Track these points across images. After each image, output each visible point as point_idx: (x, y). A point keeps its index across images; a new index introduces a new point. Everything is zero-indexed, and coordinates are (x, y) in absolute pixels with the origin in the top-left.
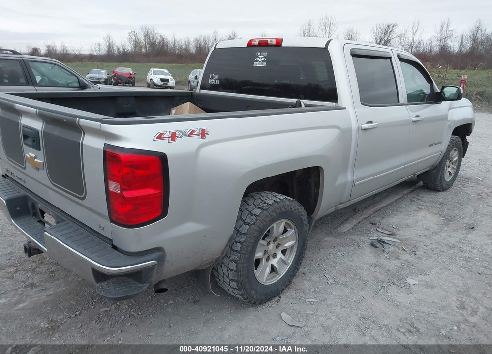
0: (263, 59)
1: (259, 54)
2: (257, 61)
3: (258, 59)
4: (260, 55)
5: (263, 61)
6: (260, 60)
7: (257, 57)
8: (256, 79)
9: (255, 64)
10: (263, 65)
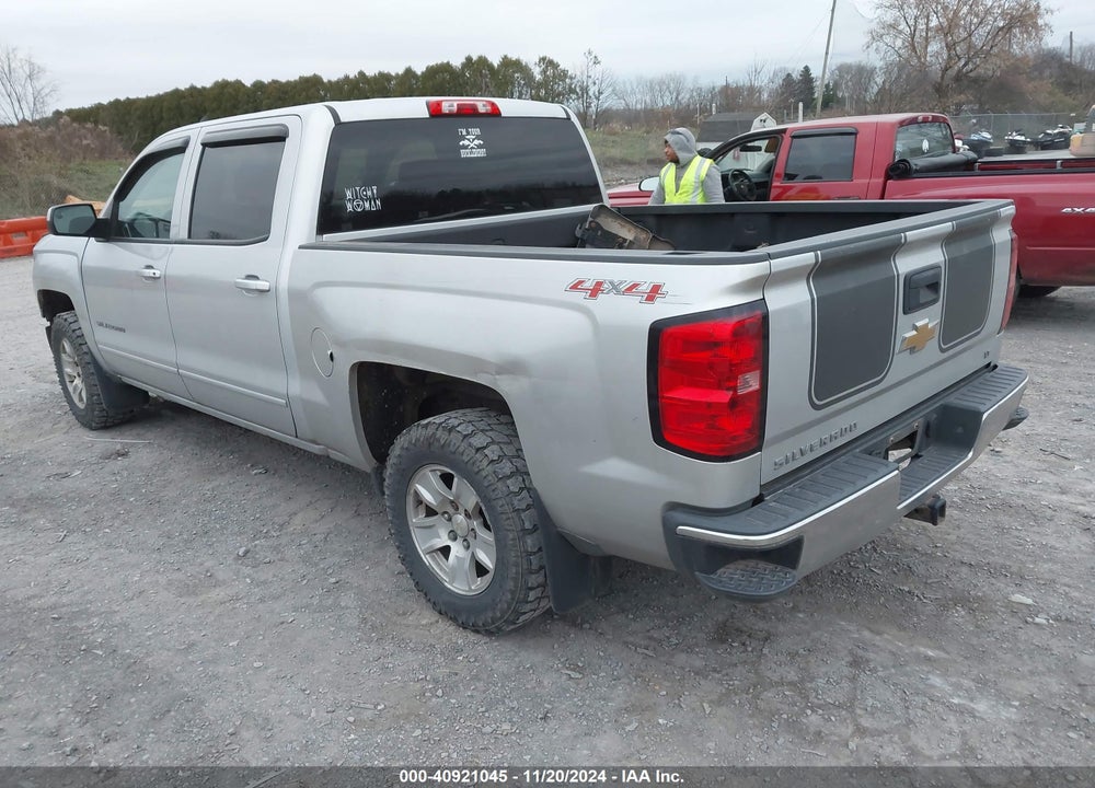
0: (476, 142)
1: (464, 133)
2: (466, 147)
3: (466, 142)
4: (468, 133)
5: (479, 147)
6: (472, 145)
7: (463, 138)
8: (466, 185)
9: (464, 154)
10: (481, 153)
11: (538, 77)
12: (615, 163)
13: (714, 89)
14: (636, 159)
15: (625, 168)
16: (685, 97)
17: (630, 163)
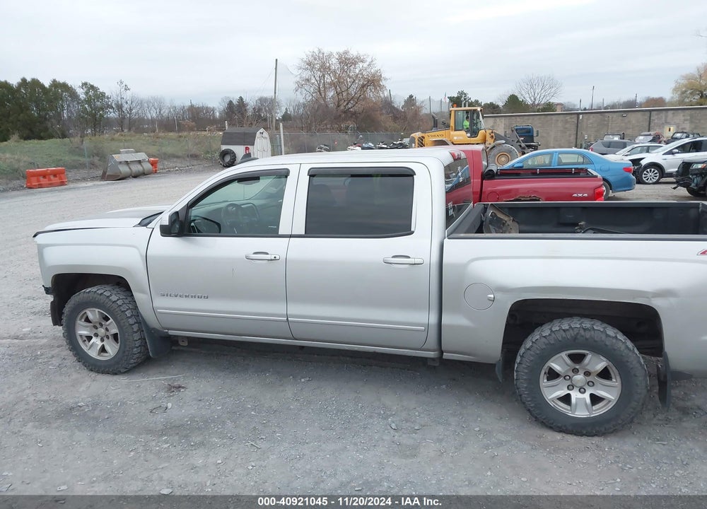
11: (82, 96)
12: (169, 157)
13: (184, 107)
14: (180, 154)
15: (175, 160)
16: (165, 112)
17: (178, 157)
